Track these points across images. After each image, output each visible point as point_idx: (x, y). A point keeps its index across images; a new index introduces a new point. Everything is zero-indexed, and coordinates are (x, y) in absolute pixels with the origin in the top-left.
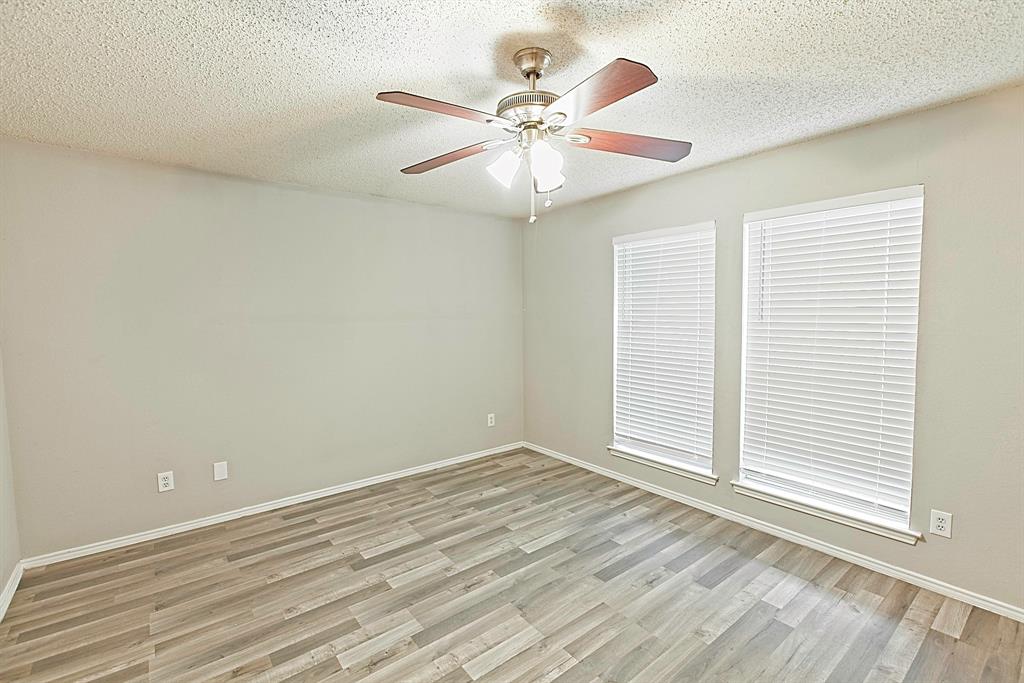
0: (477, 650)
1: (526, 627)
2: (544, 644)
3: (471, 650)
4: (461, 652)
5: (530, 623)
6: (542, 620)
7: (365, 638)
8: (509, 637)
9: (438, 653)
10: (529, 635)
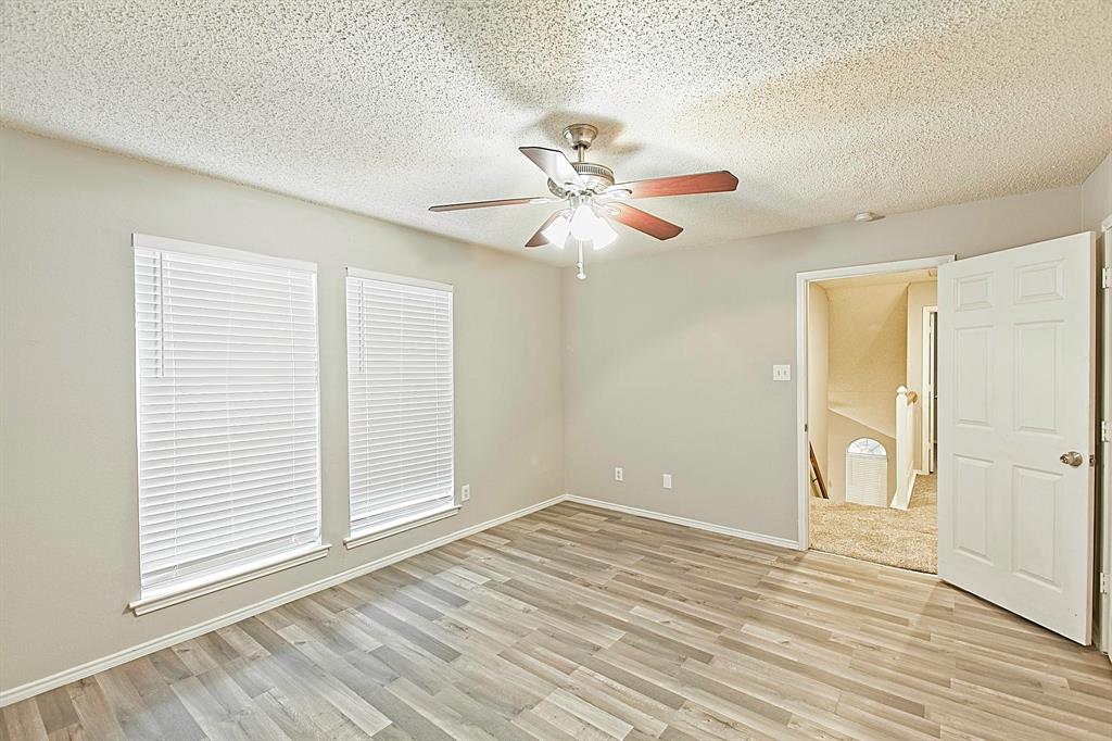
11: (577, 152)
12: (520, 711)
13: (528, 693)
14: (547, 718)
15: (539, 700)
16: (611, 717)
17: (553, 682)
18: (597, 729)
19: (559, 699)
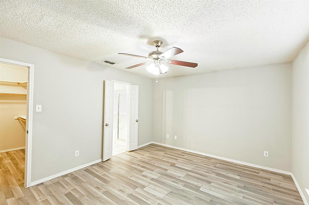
11: (156, 48)
12: (171, 192)
13: (170, 197)
14: (163, 191)
15: (166, 195)
16: (148, 192)
17: (163, 200)
18: (152, 189)
19: (161, 196)
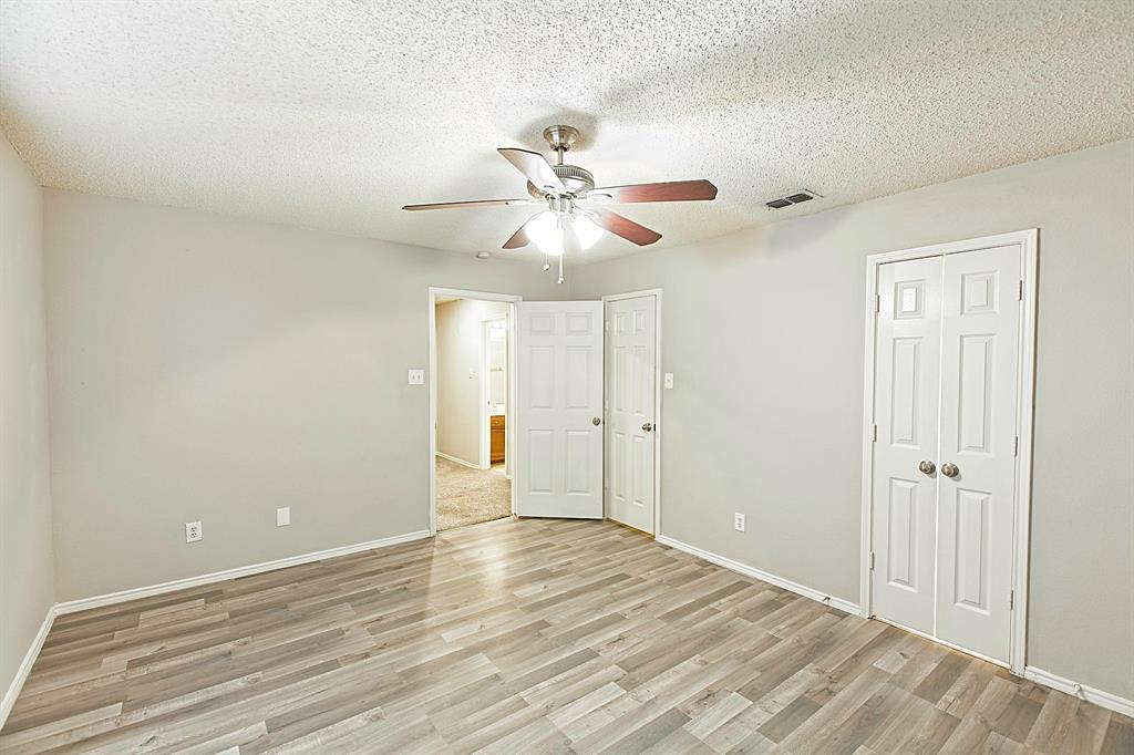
0: (616, 705)
1: (564, 728)
2: (548, 709)
3: (623, 706)
4: (630, 704)
5: (560, 732)
6: (547, 734)
7: (742, 719)
8: (585, 716)
9: (654, 703)
10: (562, 719)
